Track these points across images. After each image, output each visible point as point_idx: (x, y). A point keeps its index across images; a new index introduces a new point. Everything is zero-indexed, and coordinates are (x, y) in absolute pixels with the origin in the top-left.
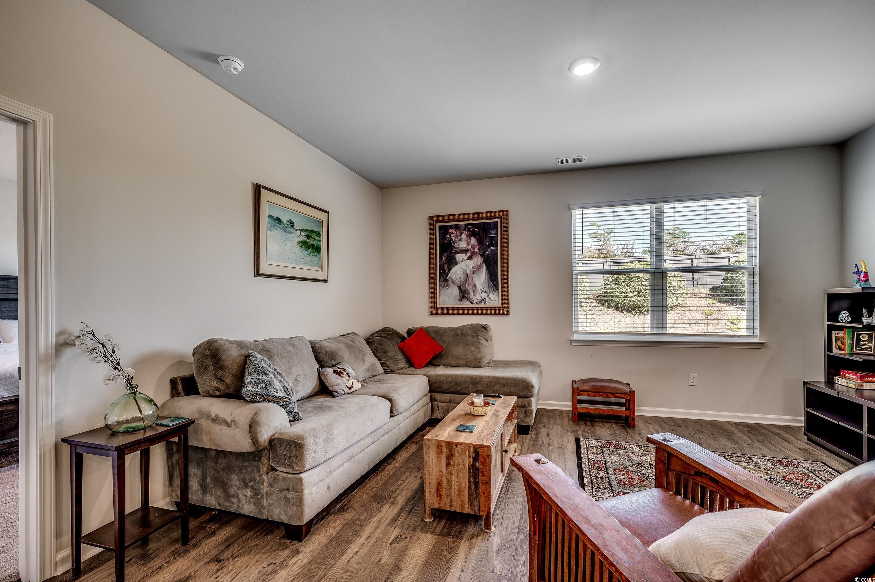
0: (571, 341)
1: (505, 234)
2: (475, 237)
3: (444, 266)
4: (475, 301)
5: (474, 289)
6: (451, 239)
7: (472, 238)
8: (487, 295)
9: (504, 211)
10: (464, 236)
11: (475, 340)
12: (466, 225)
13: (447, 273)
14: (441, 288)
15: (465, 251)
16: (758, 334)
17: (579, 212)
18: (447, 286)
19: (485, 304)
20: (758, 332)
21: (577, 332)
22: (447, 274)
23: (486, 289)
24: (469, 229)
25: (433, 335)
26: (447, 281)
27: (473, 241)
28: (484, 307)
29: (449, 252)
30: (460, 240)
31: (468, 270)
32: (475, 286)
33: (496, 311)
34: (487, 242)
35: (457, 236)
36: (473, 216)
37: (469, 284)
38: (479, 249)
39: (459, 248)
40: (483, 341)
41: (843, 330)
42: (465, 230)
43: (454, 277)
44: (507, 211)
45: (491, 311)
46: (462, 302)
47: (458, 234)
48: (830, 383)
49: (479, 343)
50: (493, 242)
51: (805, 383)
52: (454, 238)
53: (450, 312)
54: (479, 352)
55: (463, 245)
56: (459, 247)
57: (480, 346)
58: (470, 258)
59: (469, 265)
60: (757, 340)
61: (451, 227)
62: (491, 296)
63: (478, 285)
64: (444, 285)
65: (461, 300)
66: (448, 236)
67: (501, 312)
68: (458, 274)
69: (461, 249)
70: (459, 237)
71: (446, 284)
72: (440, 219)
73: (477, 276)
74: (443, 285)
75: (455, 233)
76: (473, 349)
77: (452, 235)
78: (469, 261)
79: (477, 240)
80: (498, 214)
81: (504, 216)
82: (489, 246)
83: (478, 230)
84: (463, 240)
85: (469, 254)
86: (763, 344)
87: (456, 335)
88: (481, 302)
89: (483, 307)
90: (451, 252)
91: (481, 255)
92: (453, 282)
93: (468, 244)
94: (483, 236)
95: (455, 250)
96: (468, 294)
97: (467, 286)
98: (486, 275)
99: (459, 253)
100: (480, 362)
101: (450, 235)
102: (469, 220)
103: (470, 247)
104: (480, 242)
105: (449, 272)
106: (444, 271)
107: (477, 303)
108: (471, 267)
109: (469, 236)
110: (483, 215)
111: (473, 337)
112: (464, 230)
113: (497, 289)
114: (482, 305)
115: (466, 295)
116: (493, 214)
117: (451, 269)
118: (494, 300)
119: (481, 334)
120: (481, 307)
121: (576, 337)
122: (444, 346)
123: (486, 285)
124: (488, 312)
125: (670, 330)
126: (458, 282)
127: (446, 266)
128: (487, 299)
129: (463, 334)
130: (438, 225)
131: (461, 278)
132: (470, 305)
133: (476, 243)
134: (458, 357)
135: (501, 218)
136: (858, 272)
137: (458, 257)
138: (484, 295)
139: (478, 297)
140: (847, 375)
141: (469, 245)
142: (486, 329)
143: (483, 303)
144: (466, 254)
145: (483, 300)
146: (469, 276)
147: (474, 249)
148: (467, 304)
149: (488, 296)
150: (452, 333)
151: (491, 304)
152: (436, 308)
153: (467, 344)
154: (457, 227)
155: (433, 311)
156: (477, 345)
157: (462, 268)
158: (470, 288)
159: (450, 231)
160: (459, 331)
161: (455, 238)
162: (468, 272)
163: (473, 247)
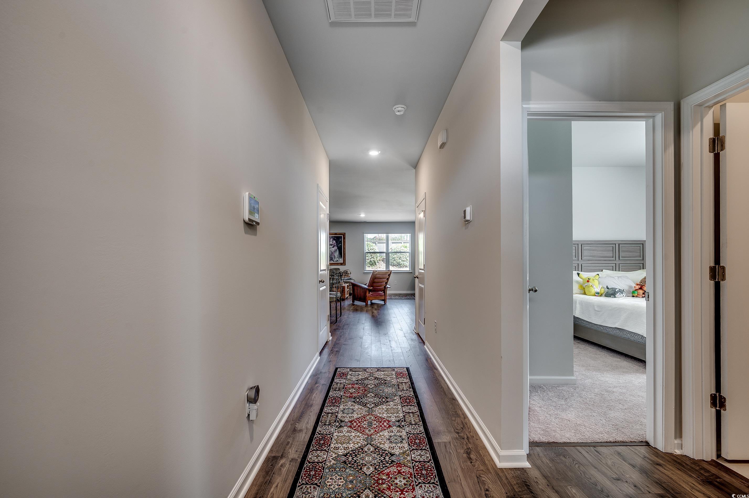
1: (344, 240)
7: (334, 241)
17: (366, 234)
21: (366, 270)
23: (338, 257)
24: (333, 238)
27: (334, 242)
32: (335, 256)
33: (341, 264)
36: (334, 234)
38: (336, 244)
42: (332, 238)
44: (345, 233)
45: (340, 264)
58: (333, 247)
60: (411, 272)
62: (340, 259)
63: (336, 256)
73: (335, 253)
78: (333, 248)
80: (342, 234)
81: (344, 235)
82: (339, 244)
83: (336, 238)
84: (330, 241)
85: (333, 246)
88: (337, 261)
91: (337, 246)
93: (333, 243)
96: (333, 258)
98: (339, 253)
103: (333, 244)
104: (336, 242)
107: (335, 262)
109: (333, 240)
110: (337, 234)
113: (342, 257)
114: (337, 262)
115: (332, 259)
118: (341, 261)
121: (365, 272)
133: (335, 242)
135: (343, 235)
138: (338, 259)
139: (336, 260)
142: (339, 269)
162: (332, 252)
163: (334, 243)
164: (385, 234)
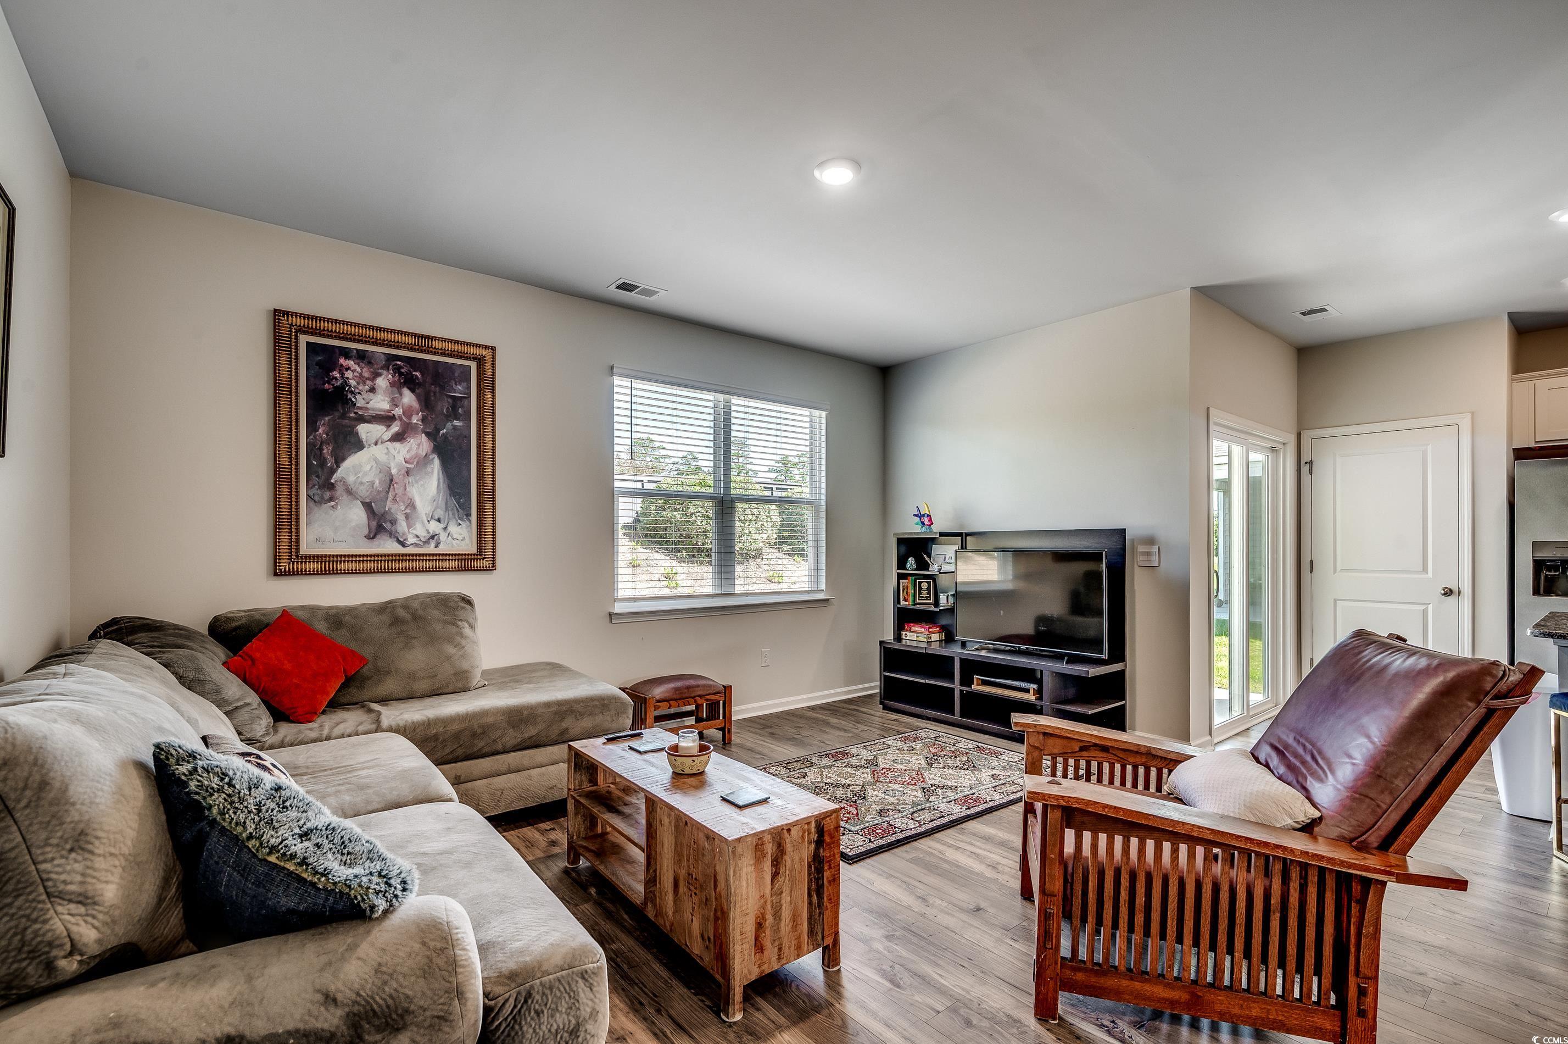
0: (610, 615)
1: (489, 396)
2: (413, 391)
3: (321, 449)
4: (411, 540)
5: (408, 511)
6: (346, 382)
7: (406, 392)
8: (442, 526)
9: (486, 347)
10: (382, 382)
11: (453, 629)
12: (391, 358)
13: (331, 468)
14: (312, 504)
15: (387, 419)
16: (824, 589)
17: (626, 384)
18: (331, 499)
19: (437, 546)
20: (823, 586)
21: (618, 599)
22: (332, 471)
23: (440, 513)
24: (397, 370)
25: (321, 627)
26: (332, 487)
27: (408, 398)
28: (436, 555)
29: (337, 414)
30: (372, 390)
31: (392, 465)
32: (411, 505)
33: (465, 563)
34: (443, 406)
35: (361, 379)
36: (410, 340)
37: (394, 500)
38: (423, 420)
39: (367, 409)
40: (467, 631)
41: (906, 579)
42: (386, 367)
43: (351, 479)
44: (493, 349)
45: (454, 564)
46: (376, 541)
47: (366, 374)
48: (898, 638)
49: (462, 635)
50: (457, 408)
51: (881, 642)
52: (353, 383)
53: (342, 566)
54: (463, 656)
55: (380, 403)
56: (368, 406)
57: (464, 642)
58: (398, 437)
59: (395, 453)
60: (824, 596)
61: (346, 353)
62: (453, 528)
63: (419, 503)
64: (322, 497)
65: (373, 538)
66: (336, 374)
67: (477, 564)
68: (365, 474)
69: (373, 413)
70: (368, 382)
71: (327, 495)
72: (313, 324)
73: (417, 482)
74: (316, 498)
75: (358, 369)
76: (451, 650)
77: (349, 374)
78: (397, 445)
79: (418, 397)
80: (473, 350)
81: (485, 357)
82: (448, 418)
83: (422, 375)
84: (380, 391)
85: (395, 428)
86: (828, 600)
87: (396, 621)
88: (427, 542)
89: (433, 555)
90: (344, 416)
91: (428, 434)
92: (349, 492)
93: (394, 404)
94: (435, 393)
95: (356, 413)
96: (394, 522)
97: (389, 504)
98: (441, 481)
99: (369, 422)
100: (467, 678)
101: (342, 375)
102: (398, 348)
103: (398, 411)
104: (426, 403)
105: (338, 467)
106: (323, 463)
107: (416, 545)
108: (400, 459)
109: (397, 386)
110: (436, 344)
111: (445, 622)
112: (382, 368)
113: (468, 515)
114: (431, 549)
115: (387, 525)
116: (461, 349)
117: (344, 459)
118: (460, 538)
119: (462, 614)
120: (430, 555)
121: (618, 608)
122: (367, 652)
123: (441, 501)
124: (446, 564)
125: (738, 589)
126: (363, 492)
127: (327, 451)
128: (443, 537)
129: (416, 617)
130: (304, 339)
131: (373, 483)
132: (398, 549)
133: (415, 405)
134: (412, 676)
135: (479, 360)
136: (920, 516)
137: (363, 430)
138: (434, 527)
139: (420, 530)
140: (913, 629)
141: (397, 406)
142: (469, 602)
143: (433, 544)
144: (388, 426)
145: (432, 537)
146: (395, 479)
147: (410, 417)
148: (388, 546)
149: (445, 529)
150: (385, 618)
151: (453, 546)
152: (297, 556)
153: (433, 639)
154: (362, 357)
155: (284, 565)
156: (456, 639)
157: (376, 460)
158: (398, 511)
159: (342, 361)
160: (401, 613)
161: (358, 384)
162: (394, 471)
163: (408, 412)
164: (710, 396)
